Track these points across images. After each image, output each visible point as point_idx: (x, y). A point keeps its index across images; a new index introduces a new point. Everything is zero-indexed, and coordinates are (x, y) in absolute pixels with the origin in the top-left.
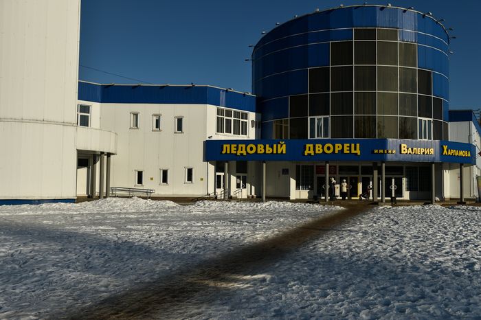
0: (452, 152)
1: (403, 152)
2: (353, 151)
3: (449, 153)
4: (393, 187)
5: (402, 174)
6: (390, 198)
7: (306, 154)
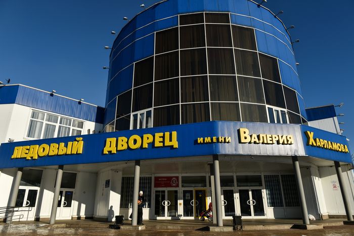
0: (321, 143)
1: (243, 140)
2: (167, 143)
3: (318, 144)
4: (251, 202)
5: (261, 185)
6: (231, 218)
7: (106, 152)
